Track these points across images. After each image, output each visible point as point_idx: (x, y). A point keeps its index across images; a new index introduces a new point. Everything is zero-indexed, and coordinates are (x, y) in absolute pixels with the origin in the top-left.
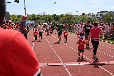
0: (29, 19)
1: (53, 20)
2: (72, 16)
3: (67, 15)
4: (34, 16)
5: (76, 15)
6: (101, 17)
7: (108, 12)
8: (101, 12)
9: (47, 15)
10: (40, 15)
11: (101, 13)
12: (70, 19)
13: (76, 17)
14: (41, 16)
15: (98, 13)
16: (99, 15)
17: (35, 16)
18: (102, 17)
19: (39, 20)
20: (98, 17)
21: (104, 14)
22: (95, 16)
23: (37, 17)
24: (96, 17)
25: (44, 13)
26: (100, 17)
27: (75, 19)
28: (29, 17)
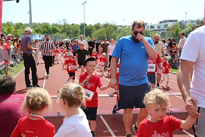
0: (37, 31)
1: (81, 34)
2: (115, 28)
3: (106, 26)
4: (46, 26)
5: (122, 26)
6: (165, 31)
7: (176, 21)
8: (165, 21)
9: (71, 24)
10: (57, 25)
11: (166, 23)
12: (111, 32)
13: (121, 29)
14: (60, 26)
15: (161, 22)
16: (162, 27)
17: (48, 26)
18: (167, 30)
19: (55, 33)
20: (159, 30)
21: (170, 24)
22: (156, 28)
23: (53, 29)
24: (157, 30)
25: (65, 20)
26: (163, 30)
27: (119, 32)
28: (38, 28)
